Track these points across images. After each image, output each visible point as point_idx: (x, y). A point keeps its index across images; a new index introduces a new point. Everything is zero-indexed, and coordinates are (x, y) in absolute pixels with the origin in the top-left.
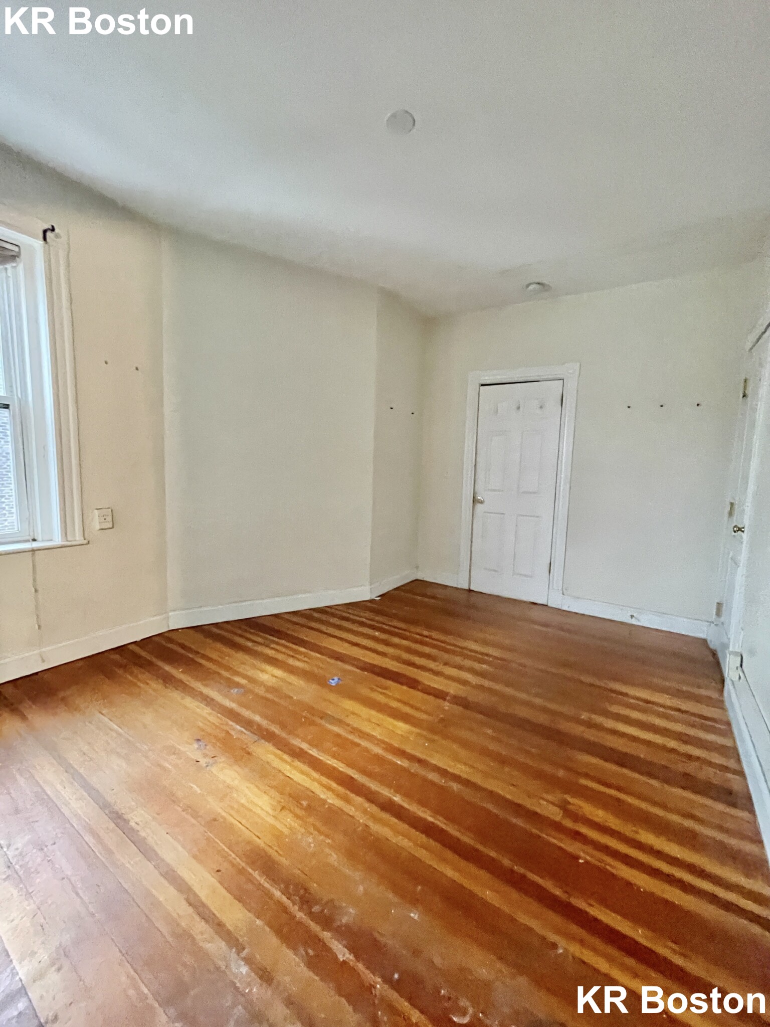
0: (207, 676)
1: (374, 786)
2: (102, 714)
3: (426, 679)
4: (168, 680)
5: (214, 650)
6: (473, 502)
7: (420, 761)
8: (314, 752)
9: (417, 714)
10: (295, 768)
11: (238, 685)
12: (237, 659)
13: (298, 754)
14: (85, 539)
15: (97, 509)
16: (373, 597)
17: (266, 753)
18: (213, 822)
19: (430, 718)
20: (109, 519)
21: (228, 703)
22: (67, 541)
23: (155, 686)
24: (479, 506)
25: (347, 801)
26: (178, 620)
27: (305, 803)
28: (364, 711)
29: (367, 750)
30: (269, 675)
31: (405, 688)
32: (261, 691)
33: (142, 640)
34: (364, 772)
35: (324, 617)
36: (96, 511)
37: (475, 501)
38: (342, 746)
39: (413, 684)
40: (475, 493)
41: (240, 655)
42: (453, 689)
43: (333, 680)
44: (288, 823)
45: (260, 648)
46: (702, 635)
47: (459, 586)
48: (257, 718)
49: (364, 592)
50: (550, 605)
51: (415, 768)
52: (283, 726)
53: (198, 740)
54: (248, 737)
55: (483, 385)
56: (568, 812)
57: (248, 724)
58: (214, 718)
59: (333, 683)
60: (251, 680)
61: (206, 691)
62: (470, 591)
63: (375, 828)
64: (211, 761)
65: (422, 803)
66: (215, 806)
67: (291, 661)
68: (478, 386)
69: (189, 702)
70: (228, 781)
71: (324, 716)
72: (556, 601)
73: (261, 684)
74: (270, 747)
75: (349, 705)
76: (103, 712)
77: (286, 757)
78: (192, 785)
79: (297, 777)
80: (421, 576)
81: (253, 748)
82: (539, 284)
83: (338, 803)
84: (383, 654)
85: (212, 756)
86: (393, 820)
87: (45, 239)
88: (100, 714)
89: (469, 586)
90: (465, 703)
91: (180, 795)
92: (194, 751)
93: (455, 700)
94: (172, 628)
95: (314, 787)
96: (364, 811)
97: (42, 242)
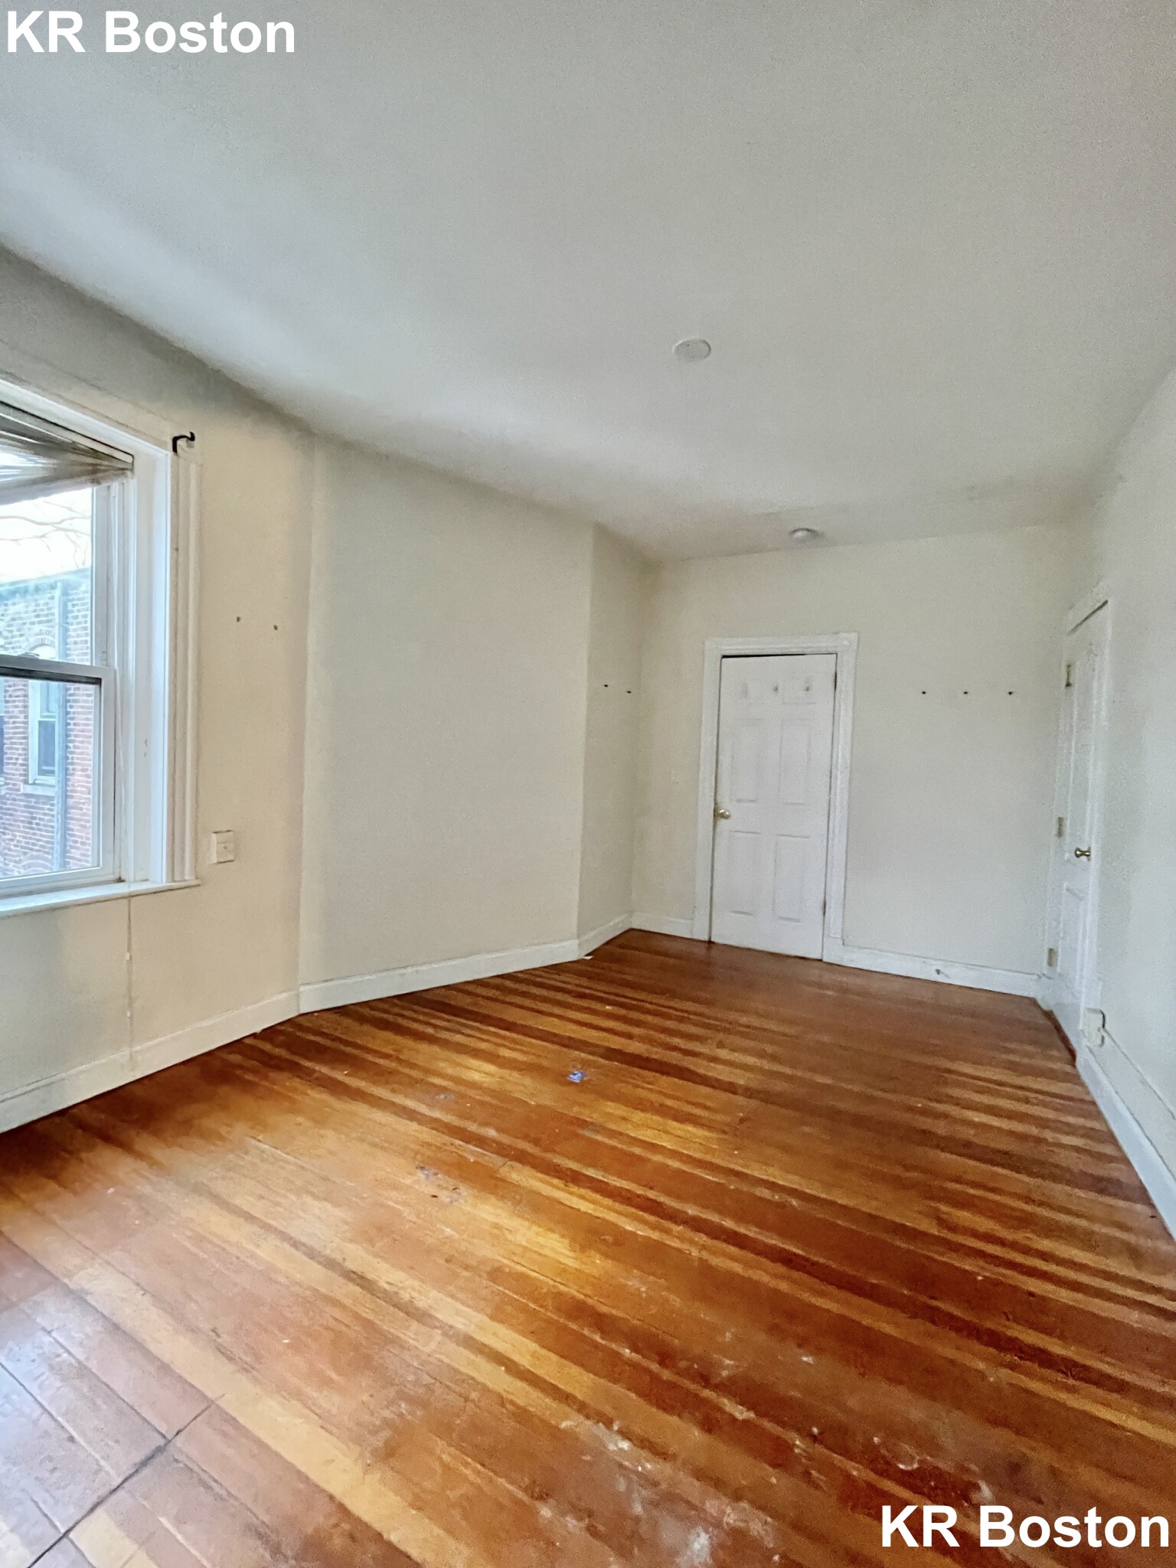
0: (388, 1077)
1: (691, 1210)
2: (259, 1141)
3: (701, 1067)
4: (333, 1087)
5: (382, 1040)
6: (714, 815)
7: (738, 1174)
8: (591, 1172)
10: (575, 1195)
11: (444, 1089)
12: (422, 1053)
13: (574, 1178)
14: (197, 878)
15: (216, 833)
16: (582, 956)
17: (527, 1178)
18: (496, 1274)
19: (726, 1119)
20: (231, 847)
21: (437, 1114)
22: (174, 881)
23: (317, 1096)
24: (722, 822)
25: (666, 1231)
26: (312, 999)
27: (610, 1239)
28: (638, 1116)
29: (661, 1166)
30: (480, 1072)
31: (677, 1080)
32: (478, 1095)
33: (264, 1030)
34: (669, 1193)
35: (524, 988)
36: (214, 835)
37: (717, 815)
38: (628, 1163)
39: (687, 1074)
40: (716, 804)
41: (425, 1047)
42: (741, 1079)
43: (574, 1075)
44: (598, 1264)
45: (448, 1036)
47: (695, 937)
48: (491, 1133)
49: (570, 950)
50: (826, 959)
51: (735, 1183)
52: (536, 1142)
53: (422, 1168)
54: (492, 1159)
55: (725, 657)
56: (942, 1222)
57: (483, 1142)
58: (427, 1134)
59: (576, 1079)
60: (458, 1081)
61: (399, 1099)
62: (710, 942)
63: (716, 1261)
64: (455, 1196)
65: (761, 1225)
66: (486, 1251)
67: (505, 1053)
68: (720, 657)
69: (379, 1116)
70: (492, 1219)
71: (584, 1124)
72: (833, 953)
73: (473, 1085)
74: (527, 1171)
75: (611, 1107)
76: (260, 1138)
77: (556, 1181)
78: (442, 1228)
79: (584, 1207)
80: (638, 923)
81: (503, 1173)
82: (808, 530)
83: (655, 1235)
84: (630, 1036)
85: (452, 1188)
86: (733, 1250)
87: (175, 449)
88: (254, 1142)
89: (710, 938)
90: (764, 1097)
91: (429, 1240)
92: (422, 1183)
93: (749, 1093)
94: (304, 1010)
95: (612, 1217)
96: (692, 1242)
97: (170, 453)
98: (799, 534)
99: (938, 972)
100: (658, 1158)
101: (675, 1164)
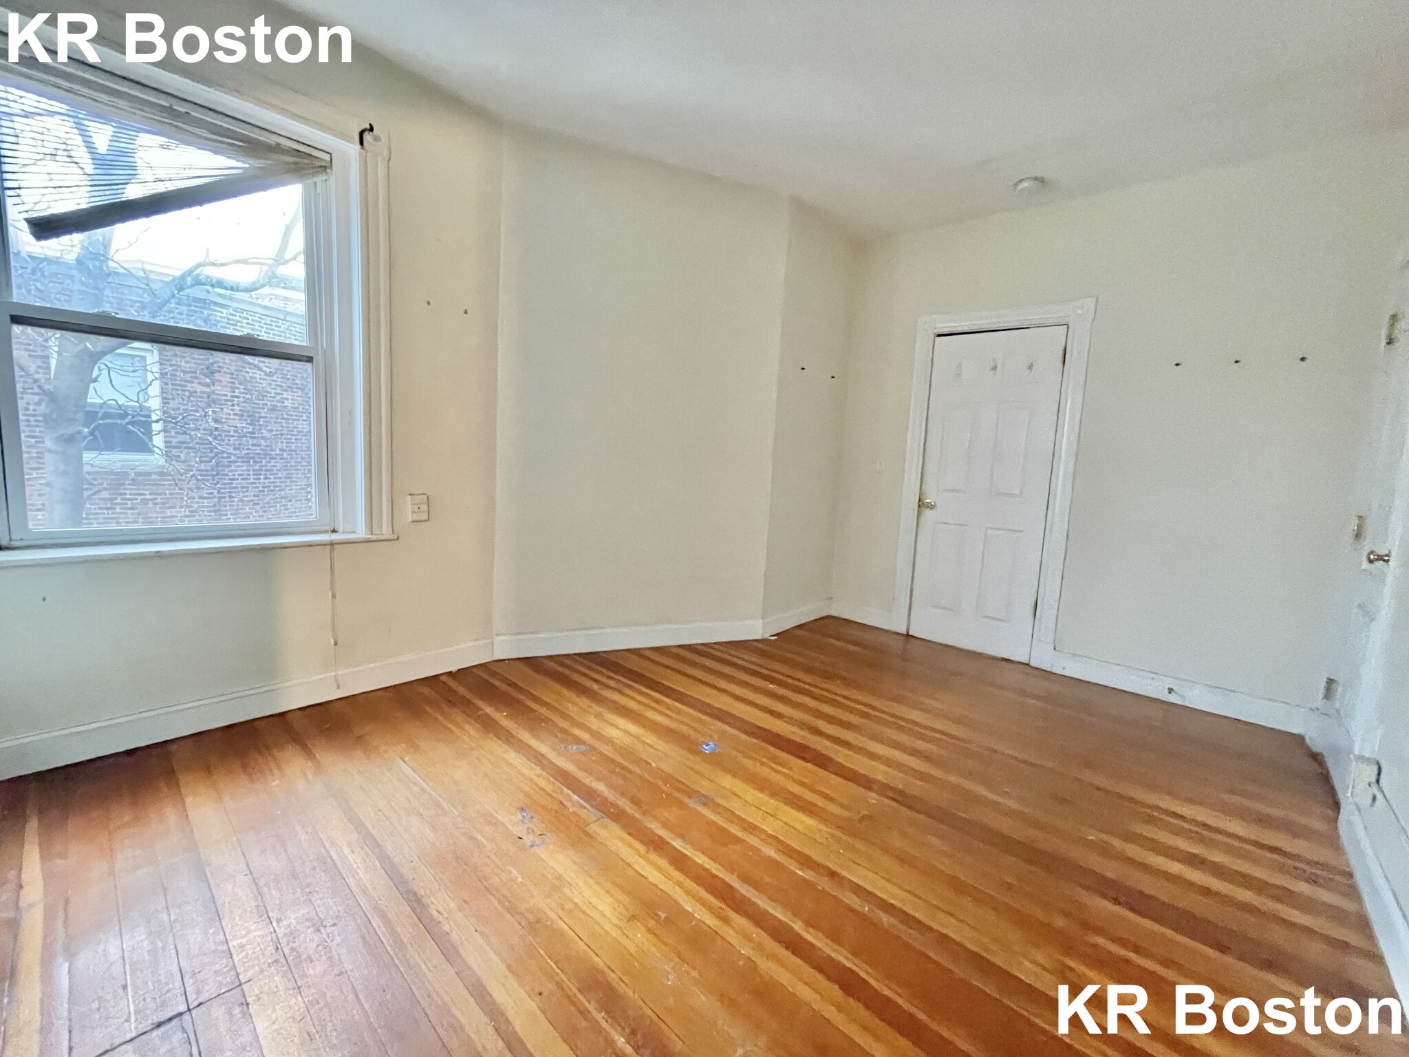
0: (536, 722)
1: (762, 902)
2: (404, 761)
3: (841, 755)
4: (489, 726)
5: (550, 691)
6: (919, 506)
7: (833, 874)
8: (677, 844)
9: (831, 807)
10: (650, 863)
11: (579, 741)
12: (576, 705)
13: (657, 845)
14: (393, 533)
15: (410, 495)
16: (766, 636)
17: (613, 838)
18: (536, 924)
19: (846, 814)
20: (424, 507)
21: (562, 763)
22: (372, 534)
23: (472, 731)
24: (928, 513)
25: (726, 920)
26: (505, 647)
27: (663, 915)
28: (752, 795)
29: (753, 849)
30: (620, 730)
31: (809, 766)
32: (607, 750)
33: (459, 670)
34: (746, 879)
35: (697, 659)
36: (408, 496)
37: (921, 504)
38: (719, 839)
39: (822, 761)
40: (921, 494)
41: (583, 701)
42: (880, 773)
43: (707, 745)
44: (639, 939)
45: (608, 694)
46: (1295, 730)
47: (892, 629)
48: (601, 787)
49: (755, 628)
50: (1033, 664)
51: (824, 883)
52: (636, 802)
53: (522, 809)
54: (589, 813)
55: (940, 335)
57: (589, 795)
58: (545, 782)
59: (707, 749)
60: (597, 735)
61: (534, 743)
62: (908, 636)
63: (764, 965)
64: (538, 841)
65: (835, 936)
66: (539, 901)
67: (651, 715)
68: (932, 335)
69: (513, 757)
70: (560, 870)
71: (691, 793)
72: (1044, 658)
73: (609, 741)
74: (615, 829)
75: (727, 781)
76: (406, 759)
77: (638, 845)
78: (512, 869)
79: (653, 876)
80: (835, 611)
81: (593, 828)
82: (1036, 179)
83: (711, 921)
84: (779, 716)
85: (539, 833)
86: (787, 955)
87: (361, 143)
88: (401, 762)
89: (908, 629)
90: (902, 797)
91: (496, 880)
92: (514, 823)
93: (885, 789)
94: (496, 657)
95: (677, 894)
96: (748, 938)
97: (358, 146)
98: (1025, 184)
99: (1170, 690)
100: (753, 840)
101: (769, 851)
